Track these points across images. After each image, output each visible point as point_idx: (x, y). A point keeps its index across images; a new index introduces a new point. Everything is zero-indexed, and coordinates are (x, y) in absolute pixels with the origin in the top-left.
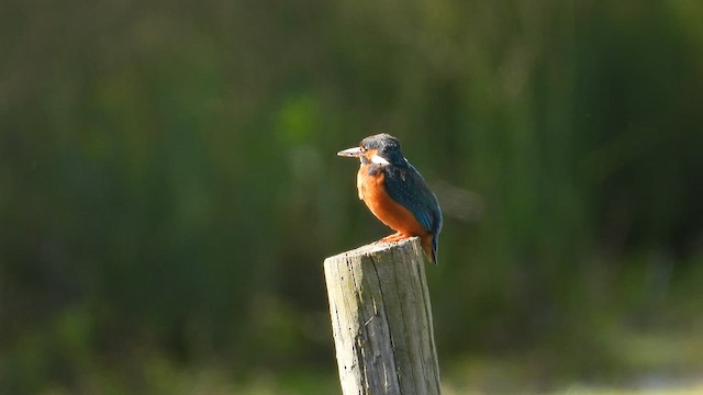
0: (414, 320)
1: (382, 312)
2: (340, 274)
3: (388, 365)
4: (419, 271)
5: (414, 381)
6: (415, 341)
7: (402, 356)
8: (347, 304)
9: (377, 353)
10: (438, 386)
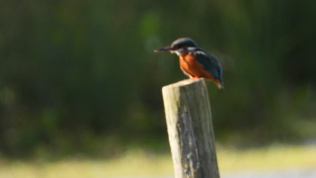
0: (203, 115)
1: (189, 112)
2: (169, 94)
3: (191, 135)
4: (205, 93)
5: (203, 142)
6: (203, 125)
7: (198, 131)
8: (173, 107)
9: (186, 130)
10: (213, 145)
